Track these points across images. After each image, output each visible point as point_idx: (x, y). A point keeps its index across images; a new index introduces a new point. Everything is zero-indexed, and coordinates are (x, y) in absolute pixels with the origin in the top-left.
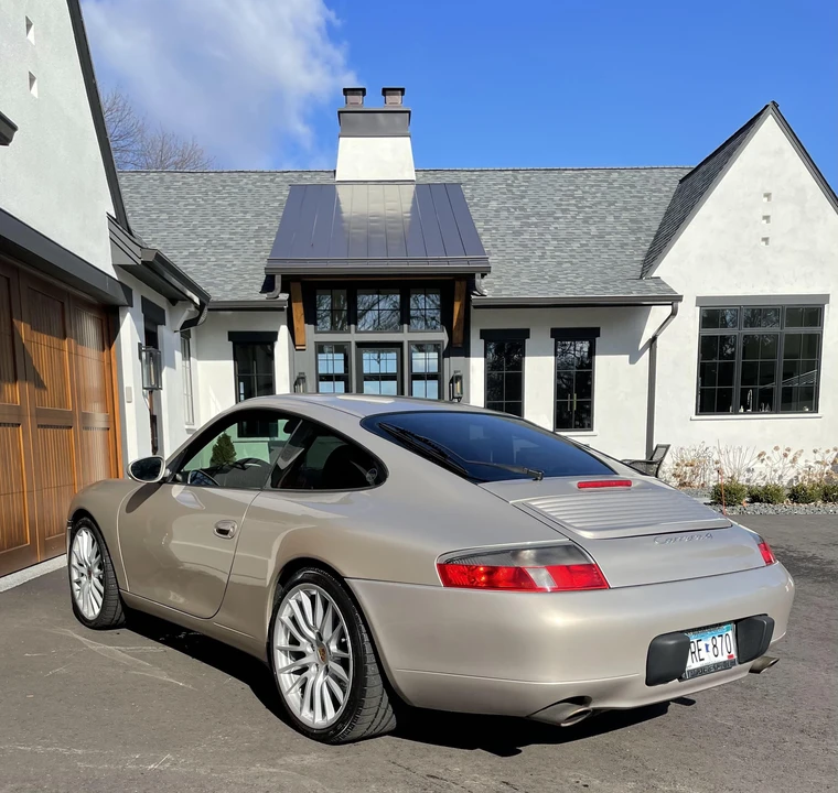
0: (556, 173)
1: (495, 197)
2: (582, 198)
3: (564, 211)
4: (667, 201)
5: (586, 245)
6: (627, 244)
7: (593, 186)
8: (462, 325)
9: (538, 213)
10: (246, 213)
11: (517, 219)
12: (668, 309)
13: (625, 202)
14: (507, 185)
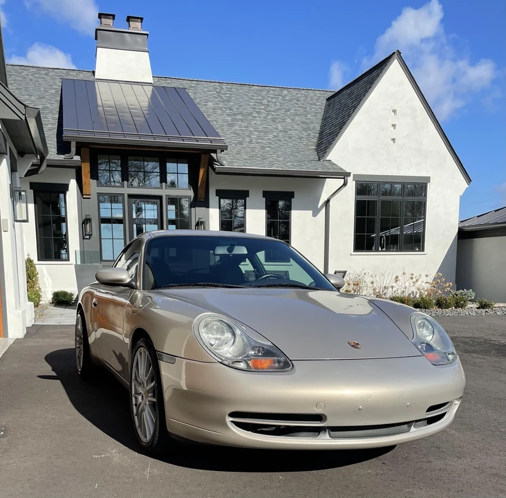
0: (246, 88)
1: (210, 99)
2: (268, 105)
3: (258, 113)
4: (322, 112)
5: (277, 136)
6: (303, 138)
7: (273, 98)
8: (205, 186)
9: (241, 113)
10: (31, 96)
11: (228, 115)
12: (341, 182)
13: (295, 110)
14: (217, 92)
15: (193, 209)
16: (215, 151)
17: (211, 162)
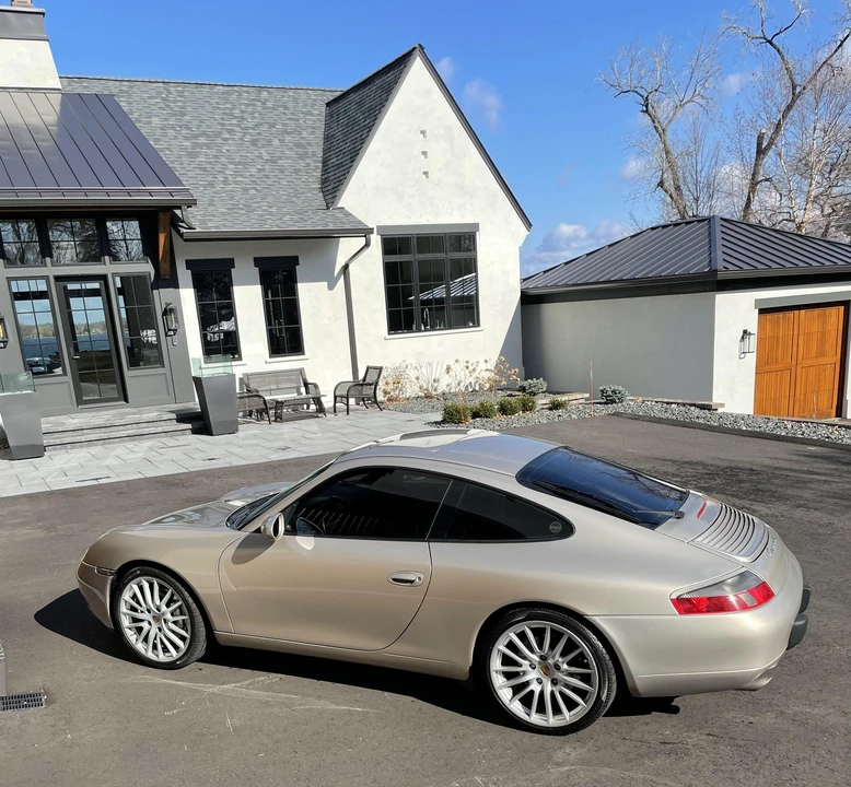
0: (206, 89)
1: (154, 113)
2: (242, 118)
3: (230, 131)
4: (322, 126)
5: (263, 170)
6: (300, 170)
7: (247, 105)
8: (168, 256)
9: (204, 134)
11: (186, 138)
12: (362, 241)
13: (284, 125)
14: (163, 99)
15: (155, 292)
16: (179, 208)
17: (175, 222)
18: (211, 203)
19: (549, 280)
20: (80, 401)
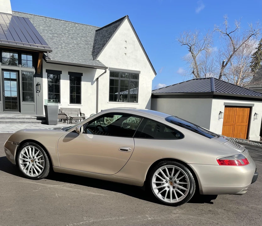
0: (59, 21)
1: (41, 25)
3: (65, 34)
4: (94, 37)
5: (74, 46)
6: (86, 48)
7: (71, 27)
8: (40, 67)
9: (56, 33)
11: (50, 34)
12: (104, 71)
13: (82, 34)
14: (44, 22)
15: (35, 78)
16: (46, 52)
17: (44, 57)
18: (57, 53)
19: (161, 91)
20: (4, 110)
